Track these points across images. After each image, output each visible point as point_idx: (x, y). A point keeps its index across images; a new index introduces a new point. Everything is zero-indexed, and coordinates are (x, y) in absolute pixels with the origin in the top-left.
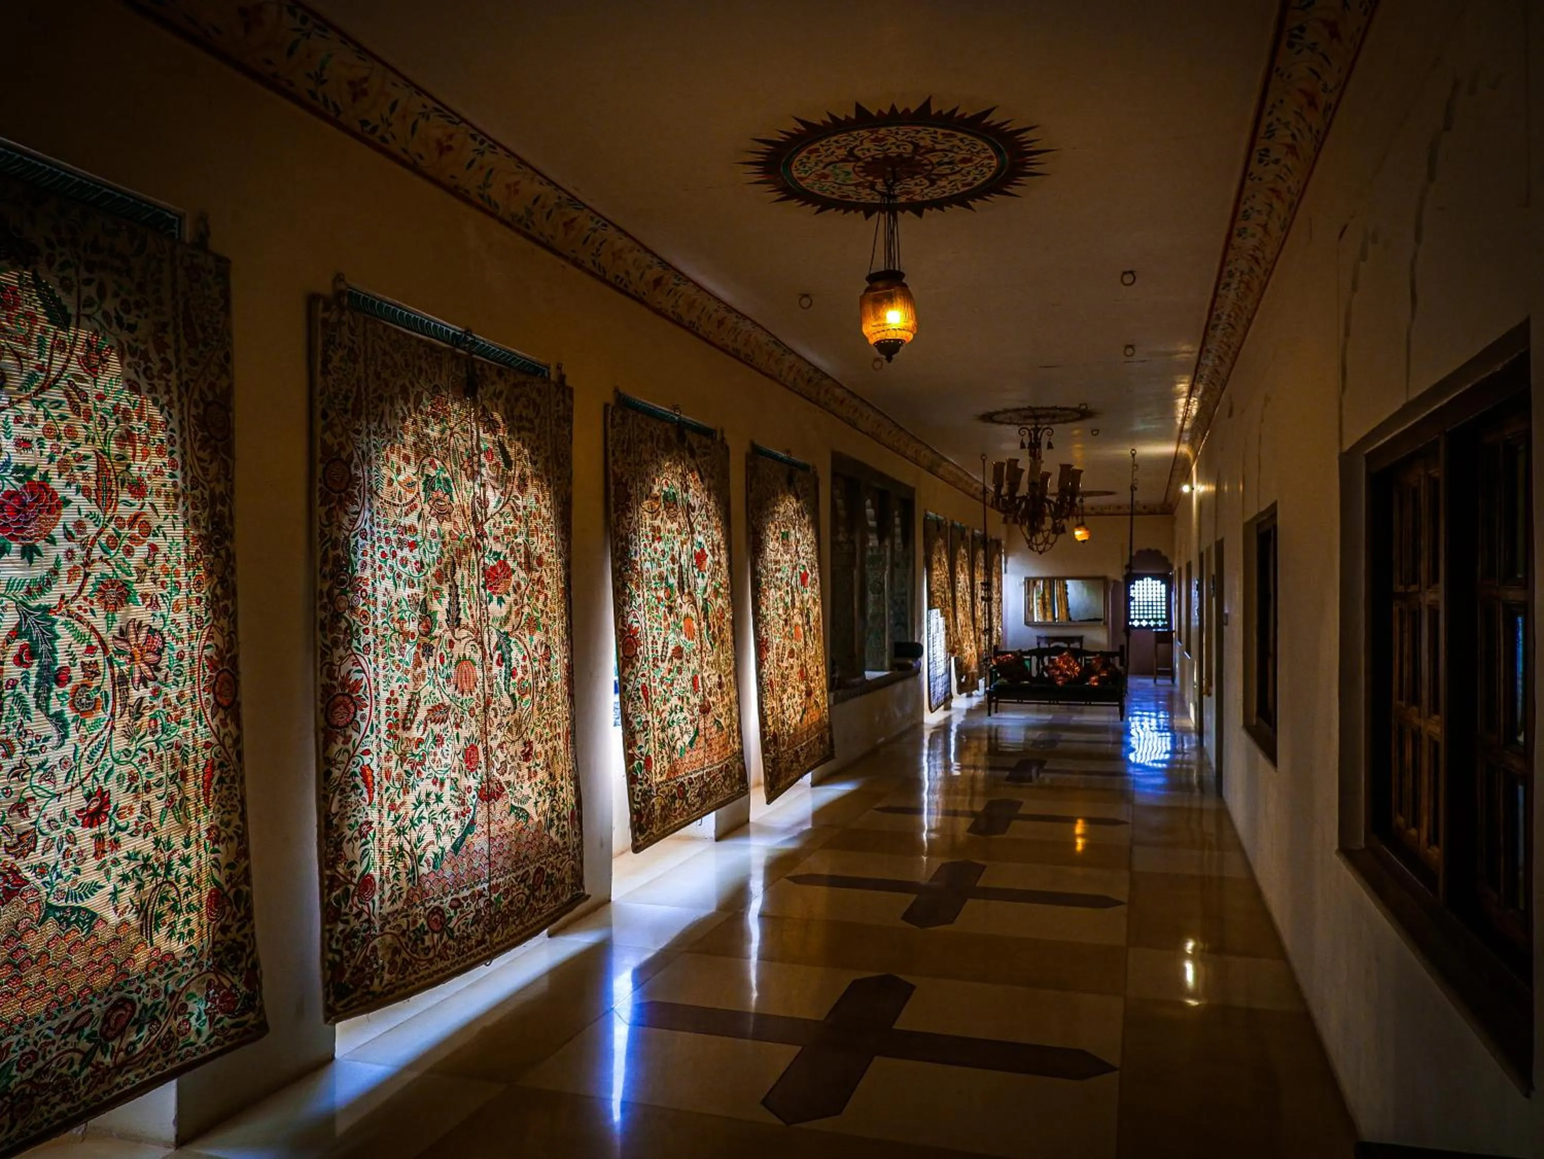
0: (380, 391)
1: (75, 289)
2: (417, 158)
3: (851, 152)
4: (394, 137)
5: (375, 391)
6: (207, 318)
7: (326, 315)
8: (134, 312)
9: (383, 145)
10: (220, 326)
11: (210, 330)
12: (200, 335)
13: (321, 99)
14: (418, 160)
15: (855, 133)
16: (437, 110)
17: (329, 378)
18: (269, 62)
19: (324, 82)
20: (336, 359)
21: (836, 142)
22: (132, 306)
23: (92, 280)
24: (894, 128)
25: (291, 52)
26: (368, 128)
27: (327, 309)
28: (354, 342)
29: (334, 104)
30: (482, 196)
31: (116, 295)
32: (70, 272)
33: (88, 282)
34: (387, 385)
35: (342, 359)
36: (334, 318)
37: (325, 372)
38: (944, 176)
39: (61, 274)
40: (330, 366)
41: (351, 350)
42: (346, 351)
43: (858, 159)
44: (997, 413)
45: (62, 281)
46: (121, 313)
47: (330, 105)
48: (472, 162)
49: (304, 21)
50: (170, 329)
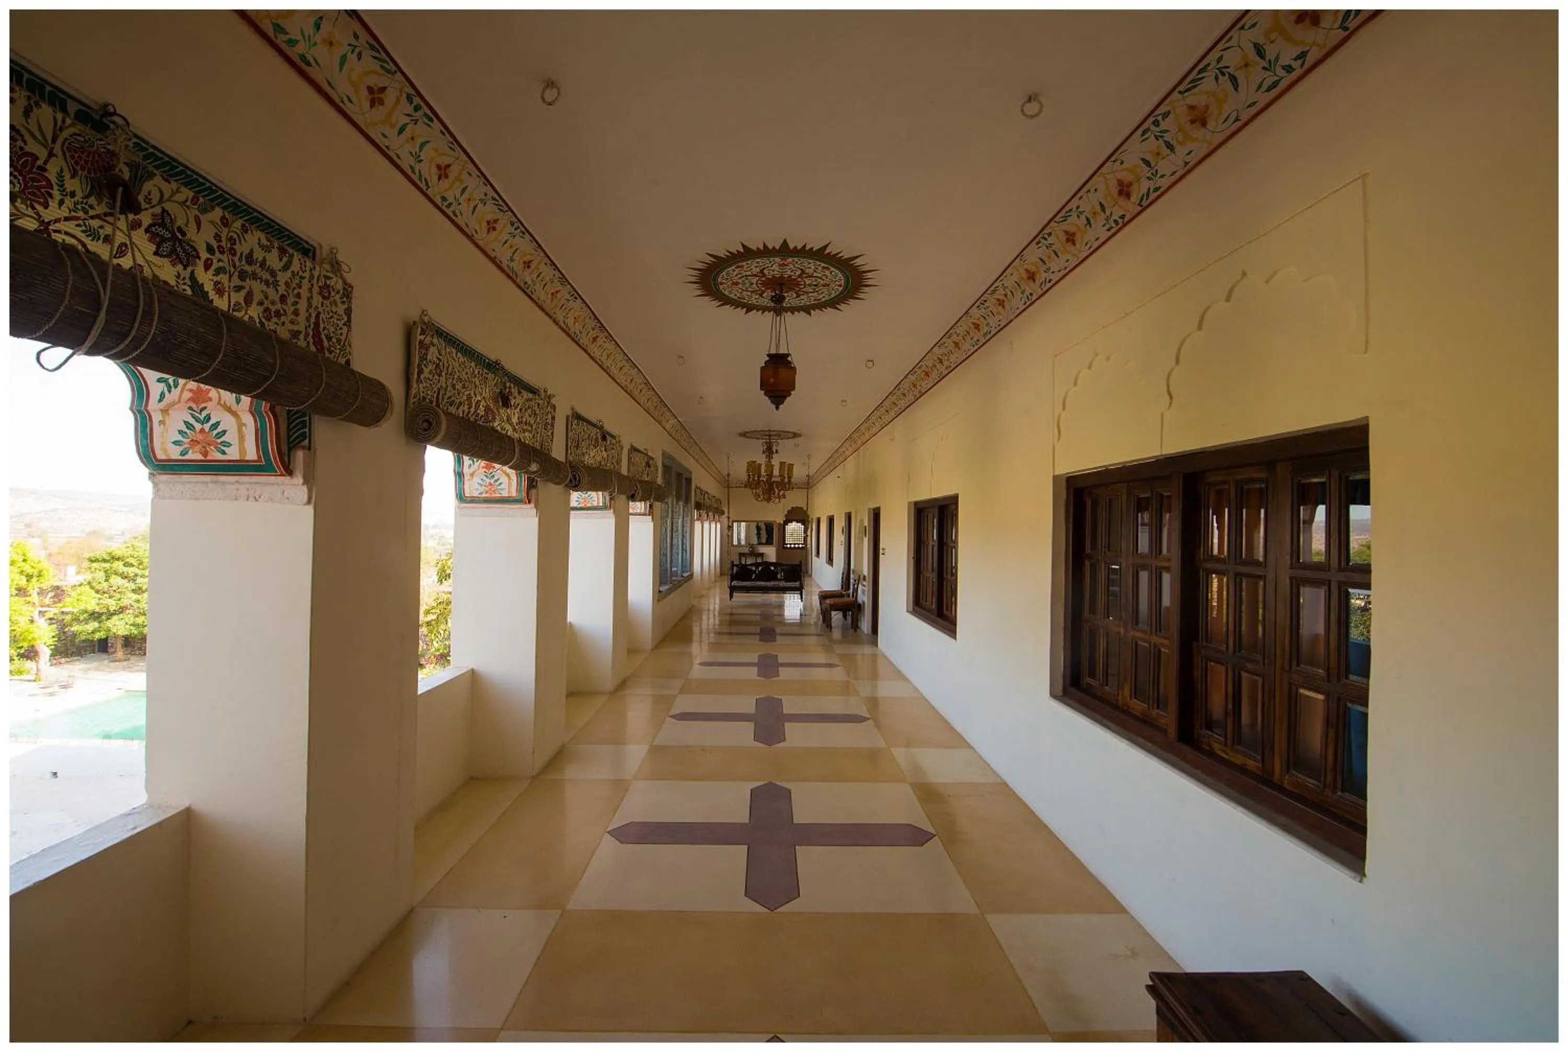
0: (453, 399)
1: (226, 294)
2: (474, 232)
3: (762, 271)
4: (461, 214)
5: (449, 398)
6: (332, 329)
7: (422, 337)
8: (275, 320)
9: (454, 218)
10: (343, 338)
11: (334, 340)
12: (326, 344)
13: (418, 174)
14: (474, 234)
15: (772, 259)
16: (494, 199)
17: (421, 385)
18: (384, 136)
19: (420, 161)
20: (426, 371)
21: (757, 262)
22: (273, 314)
23: (242, 288)
24: (796, 259)
25: (401, 131)
26: (446, 204)
27: (423, 333)
28: (440, 360)
29: (426, 180)
30: (508, 266)
31: (261, 303)
32: (223, 278)
33: (238, 289)
34: (459, 394)
35: (430, 372)
36: (428, 339)
37: (419, 381)
38: (807, 293)
39: (215, 279)
40: (422, 377)
41: (437, 366)
42: (434, 366)
43: (764, 275)
44: (748, 432)
45: (217, 283)
46: (263, 320)
47: (423, 181)
48: (506, 242)
49: (417, 109)
50: (302, 337)
